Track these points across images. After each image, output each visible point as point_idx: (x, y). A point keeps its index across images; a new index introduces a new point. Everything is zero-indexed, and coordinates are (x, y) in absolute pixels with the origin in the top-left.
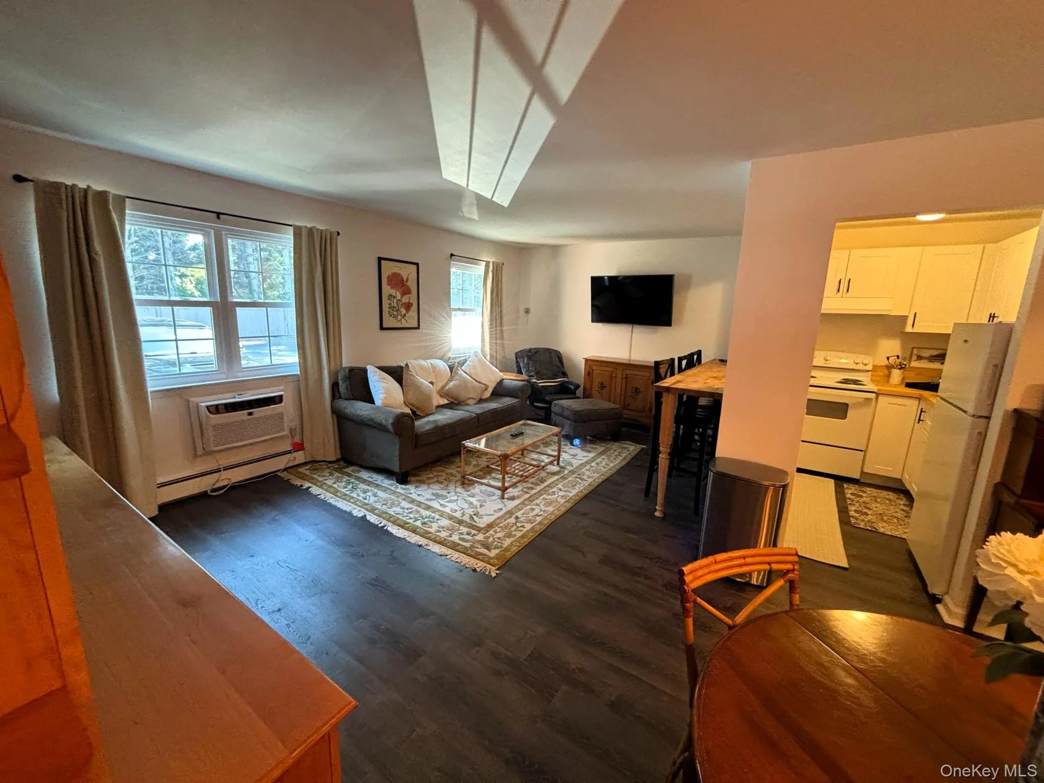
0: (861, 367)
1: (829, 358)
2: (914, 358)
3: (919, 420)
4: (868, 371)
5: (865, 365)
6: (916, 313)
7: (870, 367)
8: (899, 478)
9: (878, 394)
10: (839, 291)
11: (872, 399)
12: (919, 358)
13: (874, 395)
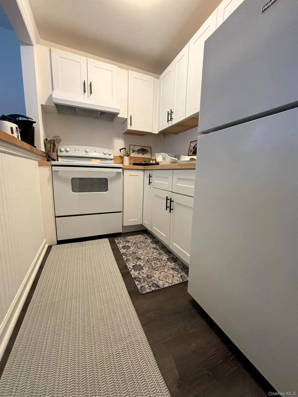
0: (107, 156)
1: (88, 150)
2: (131, 151)
3: (149, 183)
4: (112, 160)
5: (110, 155)
6: (131, 116)
7: (112, 157)
8: (141, 224)
9: (123, 169)
10: (85, 91)
11: (121, 172)
12: (134, 151)
13: (121, 169)
